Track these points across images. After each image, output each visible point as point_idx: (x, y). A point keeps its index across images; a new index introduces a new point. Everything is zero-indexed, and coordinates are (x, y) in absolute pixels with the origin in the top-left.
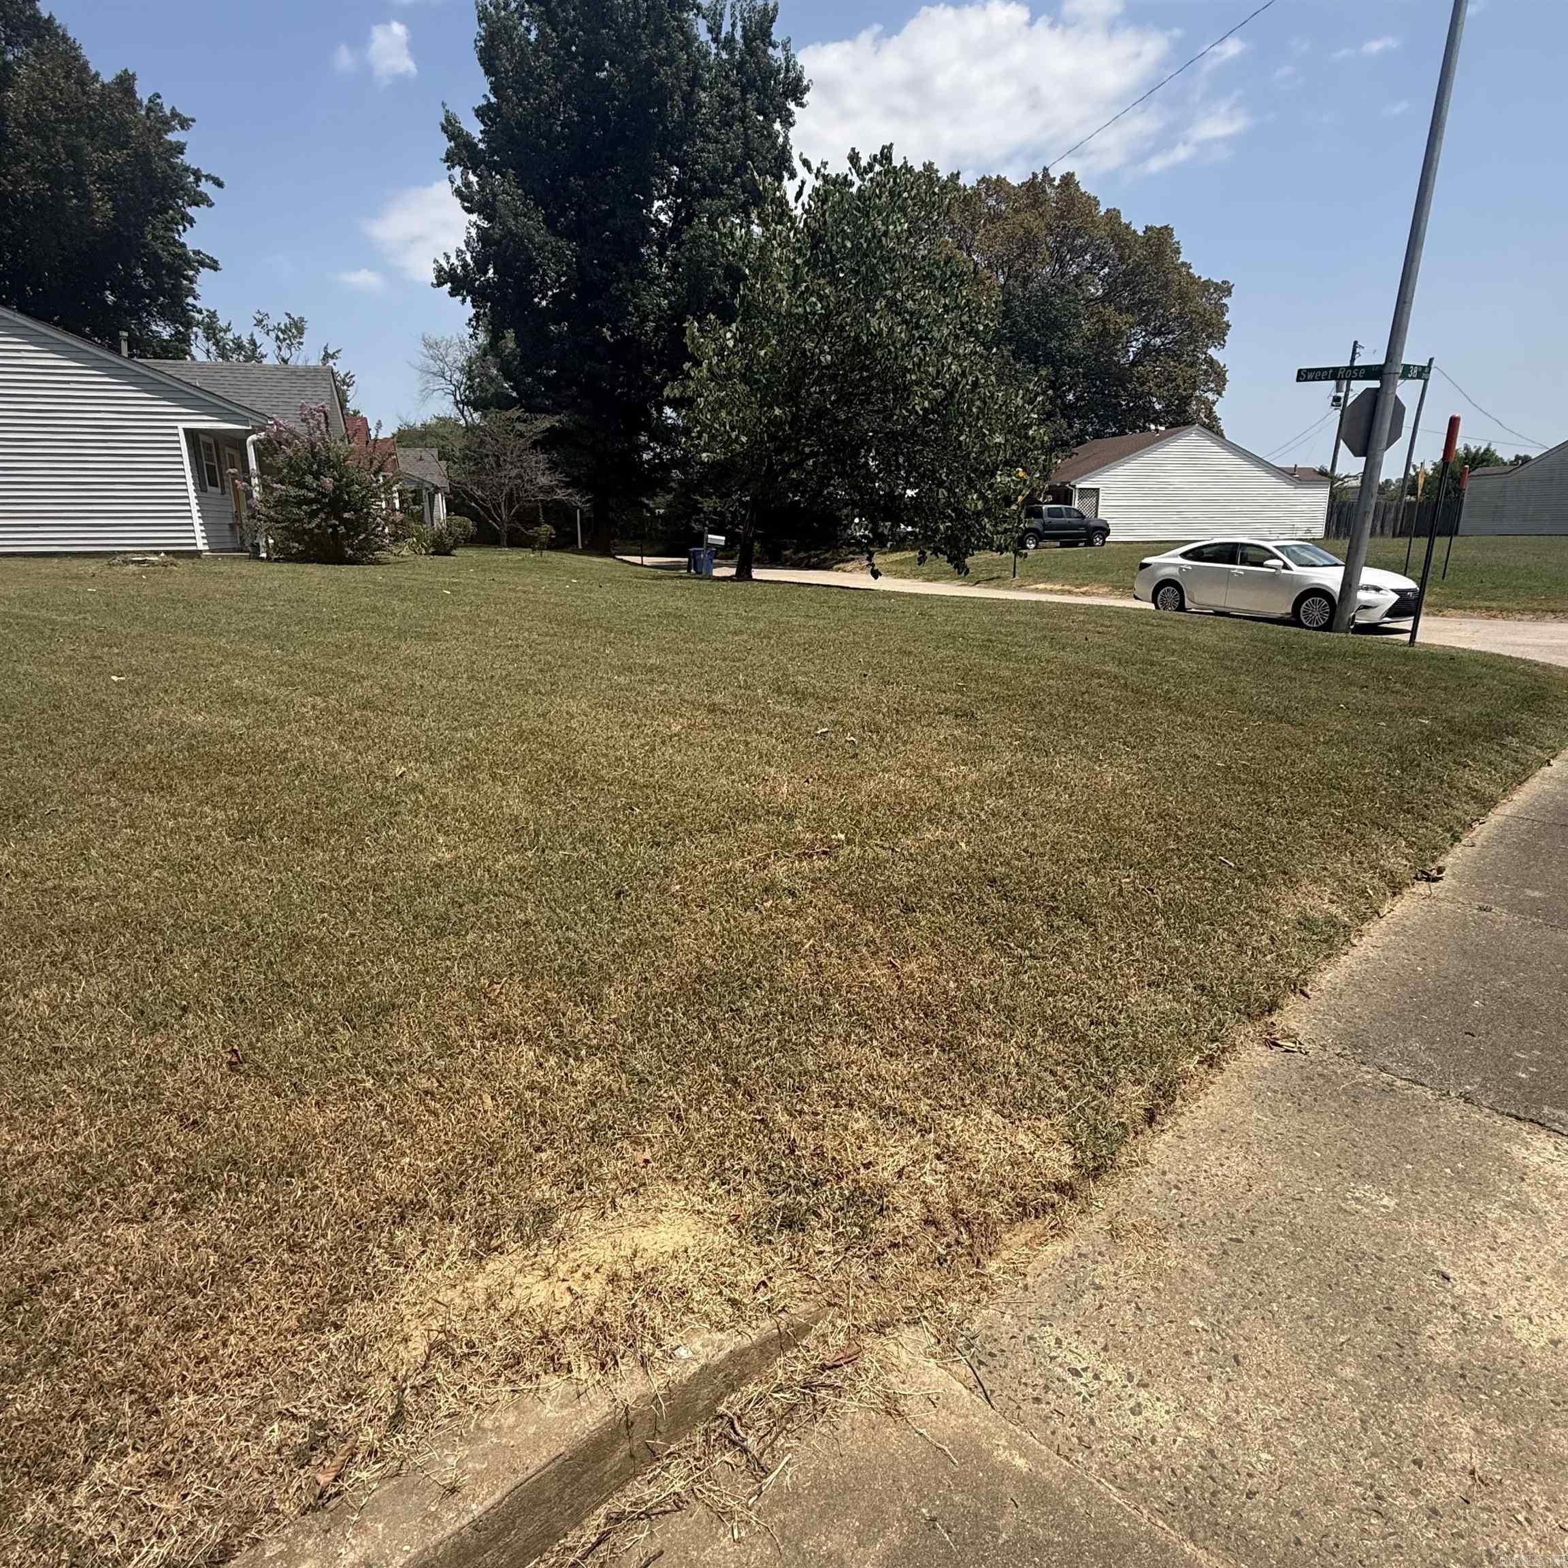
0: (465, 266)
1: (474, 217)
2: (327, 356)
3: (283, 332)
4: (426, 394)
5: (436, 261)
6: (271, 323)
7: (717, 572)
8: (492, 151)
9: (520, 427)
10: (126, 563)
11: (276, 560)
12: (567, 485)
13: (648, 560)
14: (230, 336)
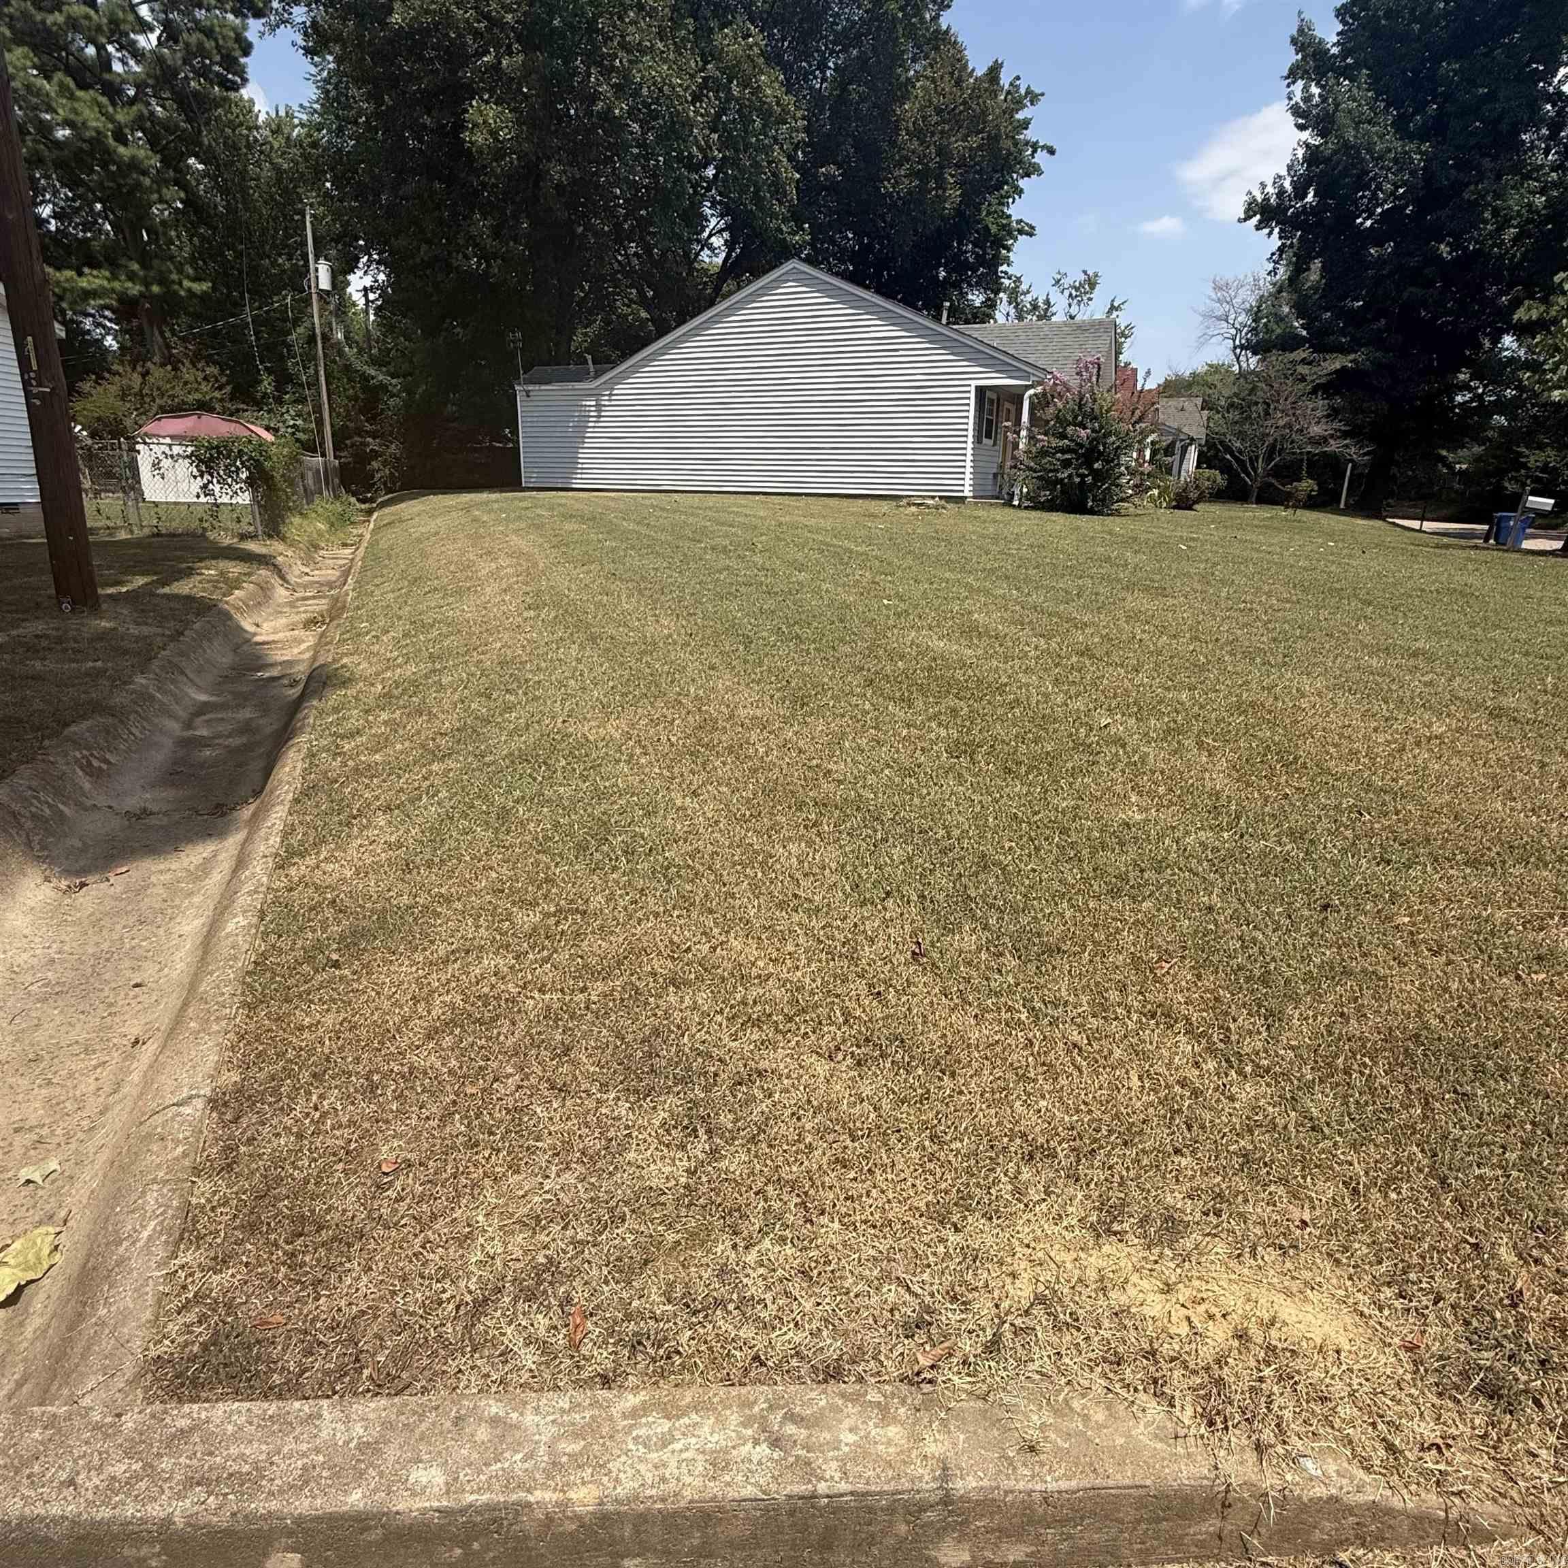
0: (1281, 193)
1: (1305, 135)
2: (1113, 308)
3: (1077, 289)
4: (1204, 339)
5: (1250, 193)
6: (1066, 282)
7: (1527, 544)
8: (1344, 54)
9: (1303, 369)
10: (909, 504)
11: (1026, 508)
12: (1345, 435)
13: (1428, 526)
14: (1029, 298)
